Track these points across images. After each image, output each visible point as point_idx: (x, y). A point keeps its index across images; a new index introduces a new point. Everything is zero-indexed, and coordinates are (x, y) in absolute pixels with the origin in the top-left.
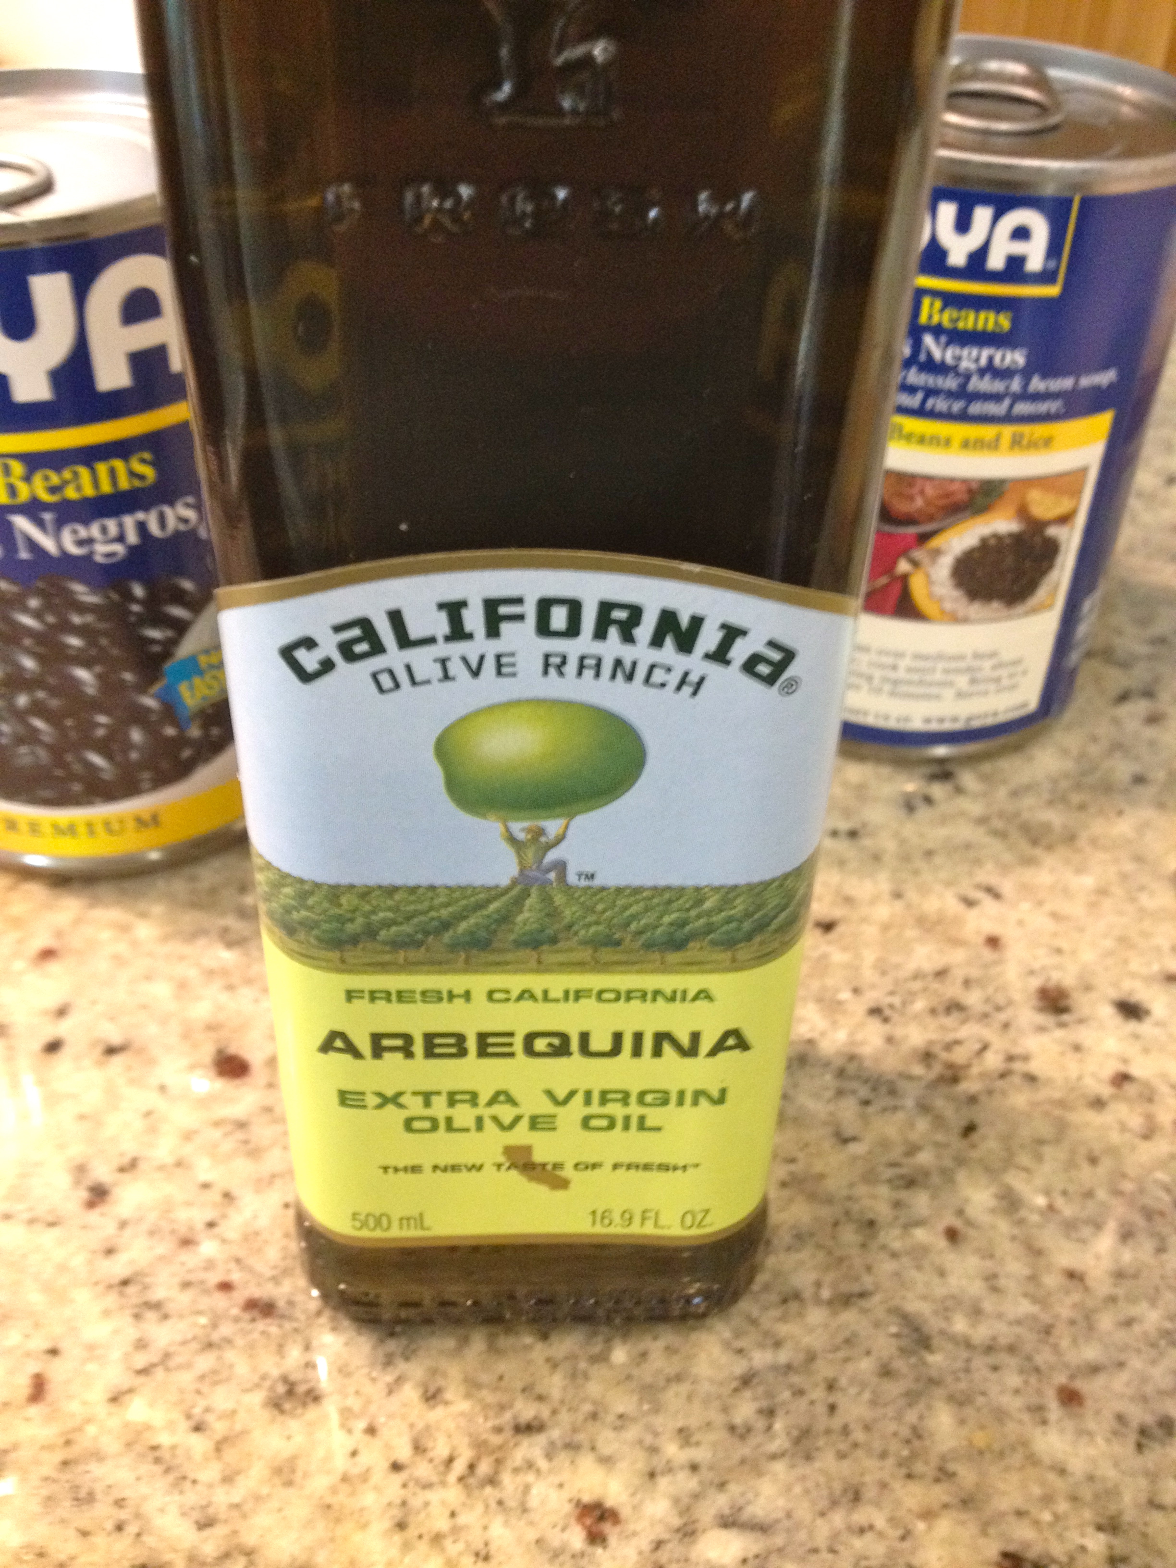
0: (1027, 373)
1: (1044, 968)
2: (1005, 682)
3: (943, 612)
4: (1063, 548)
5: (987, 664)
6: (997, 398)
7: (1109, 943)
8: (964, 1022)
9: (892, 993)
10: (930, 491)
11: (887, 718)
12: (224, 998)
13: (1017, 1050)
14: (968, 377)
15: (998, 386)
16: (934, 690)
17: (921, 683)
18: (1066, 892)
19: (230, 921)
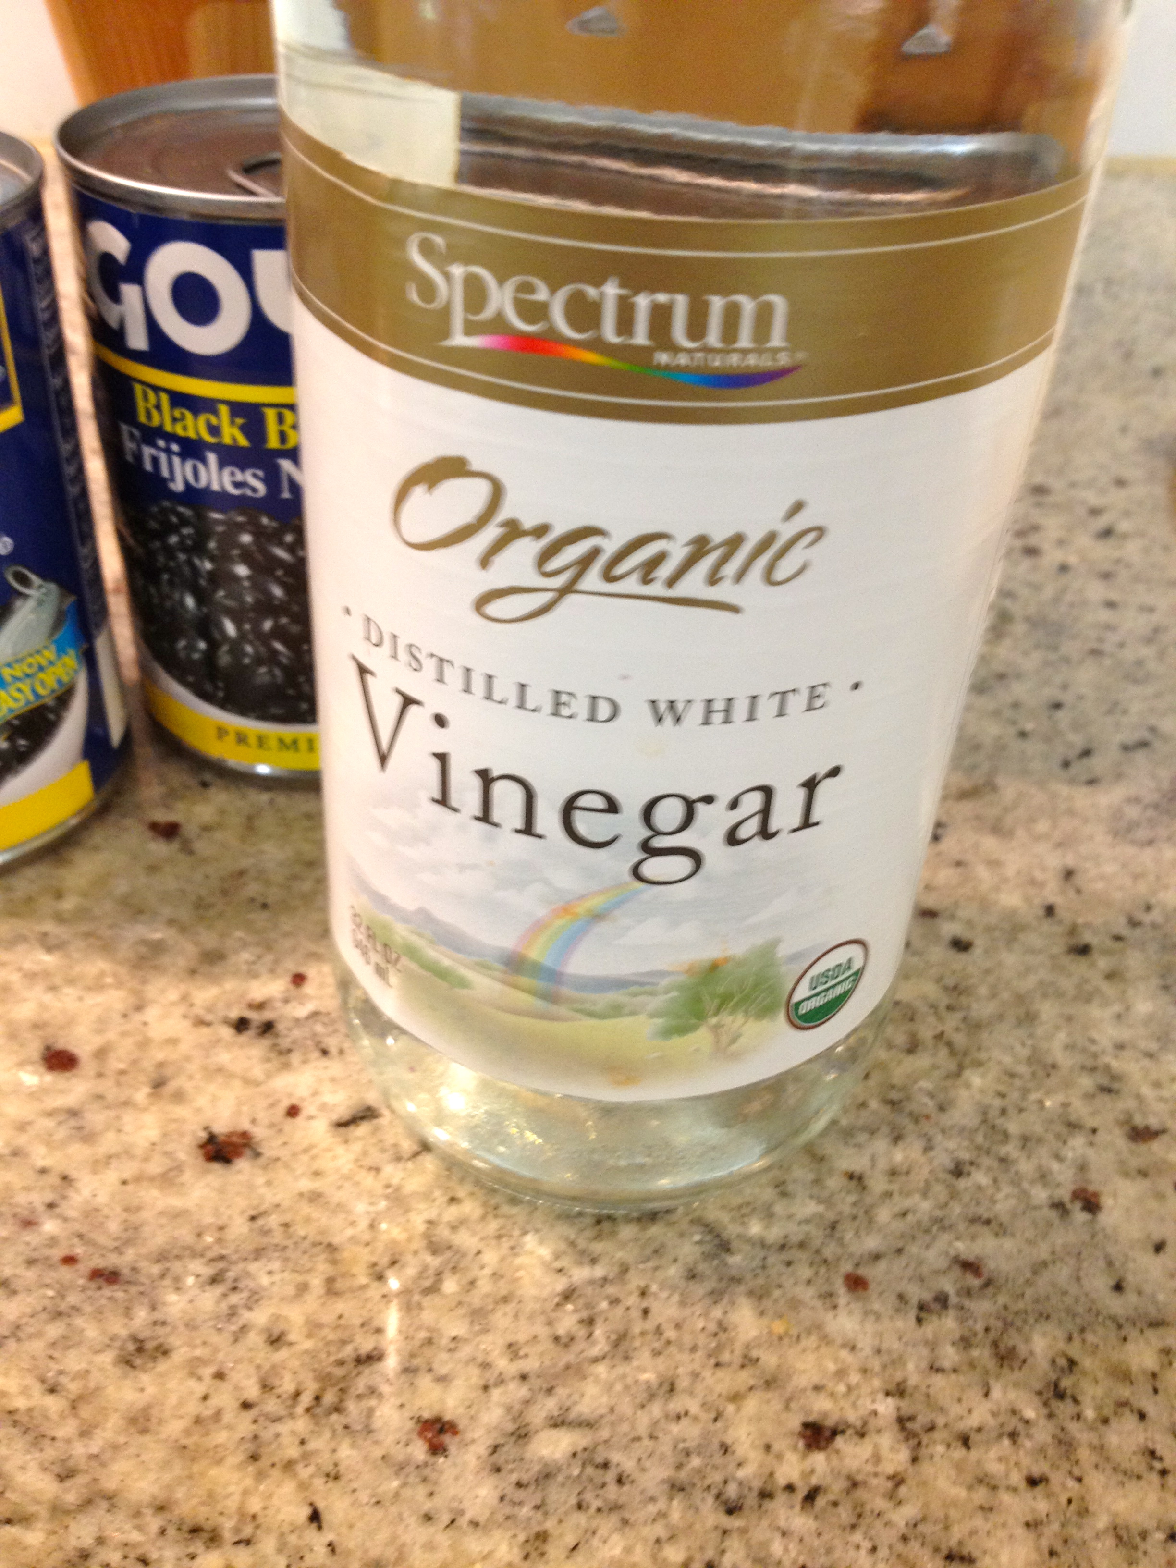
12: (48, 998)
19: (49, 927)
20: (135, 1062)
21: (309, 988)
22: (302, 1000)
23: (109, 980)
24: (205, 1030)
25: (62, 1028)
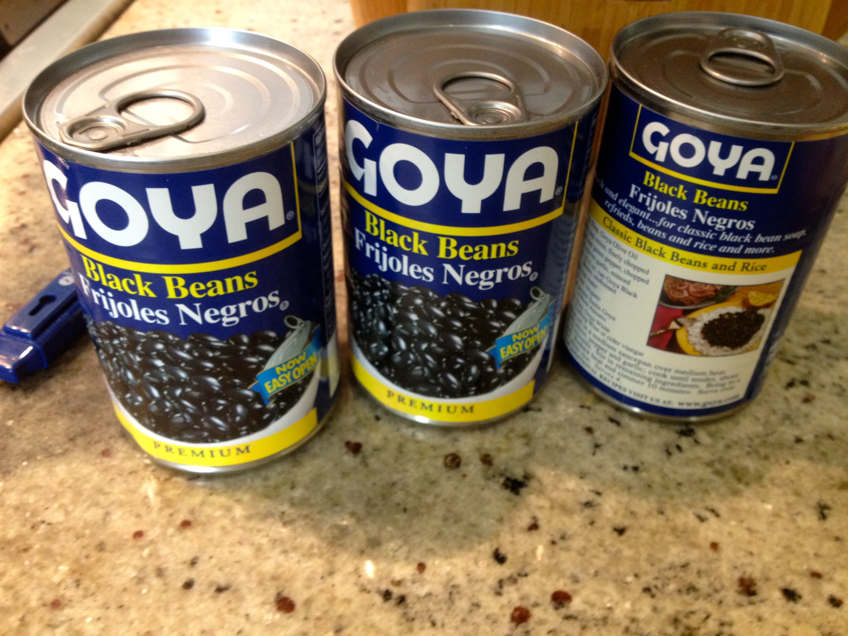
0: (754, 233)
1: (742, 565)
2: (727, 386)
3: (695, 350)
4: (766, 319)
5: (717, 377)
6: (736, 245)
7: (779, 549)
8: (697, 599)
9: (656, 578)
10: (692, 289)
11: (658, 401)
13: (726, 619)
14: (720, 233)
15: (737, 239)
16: (686, 389)
17: (679, 385)
18: (756, 514)
19: (285, 508)
20: (326, 612)
21: (427, 575)
22: (423, 582)
23: (316, 551)
24: (366, 596)
25: (287, 581)
